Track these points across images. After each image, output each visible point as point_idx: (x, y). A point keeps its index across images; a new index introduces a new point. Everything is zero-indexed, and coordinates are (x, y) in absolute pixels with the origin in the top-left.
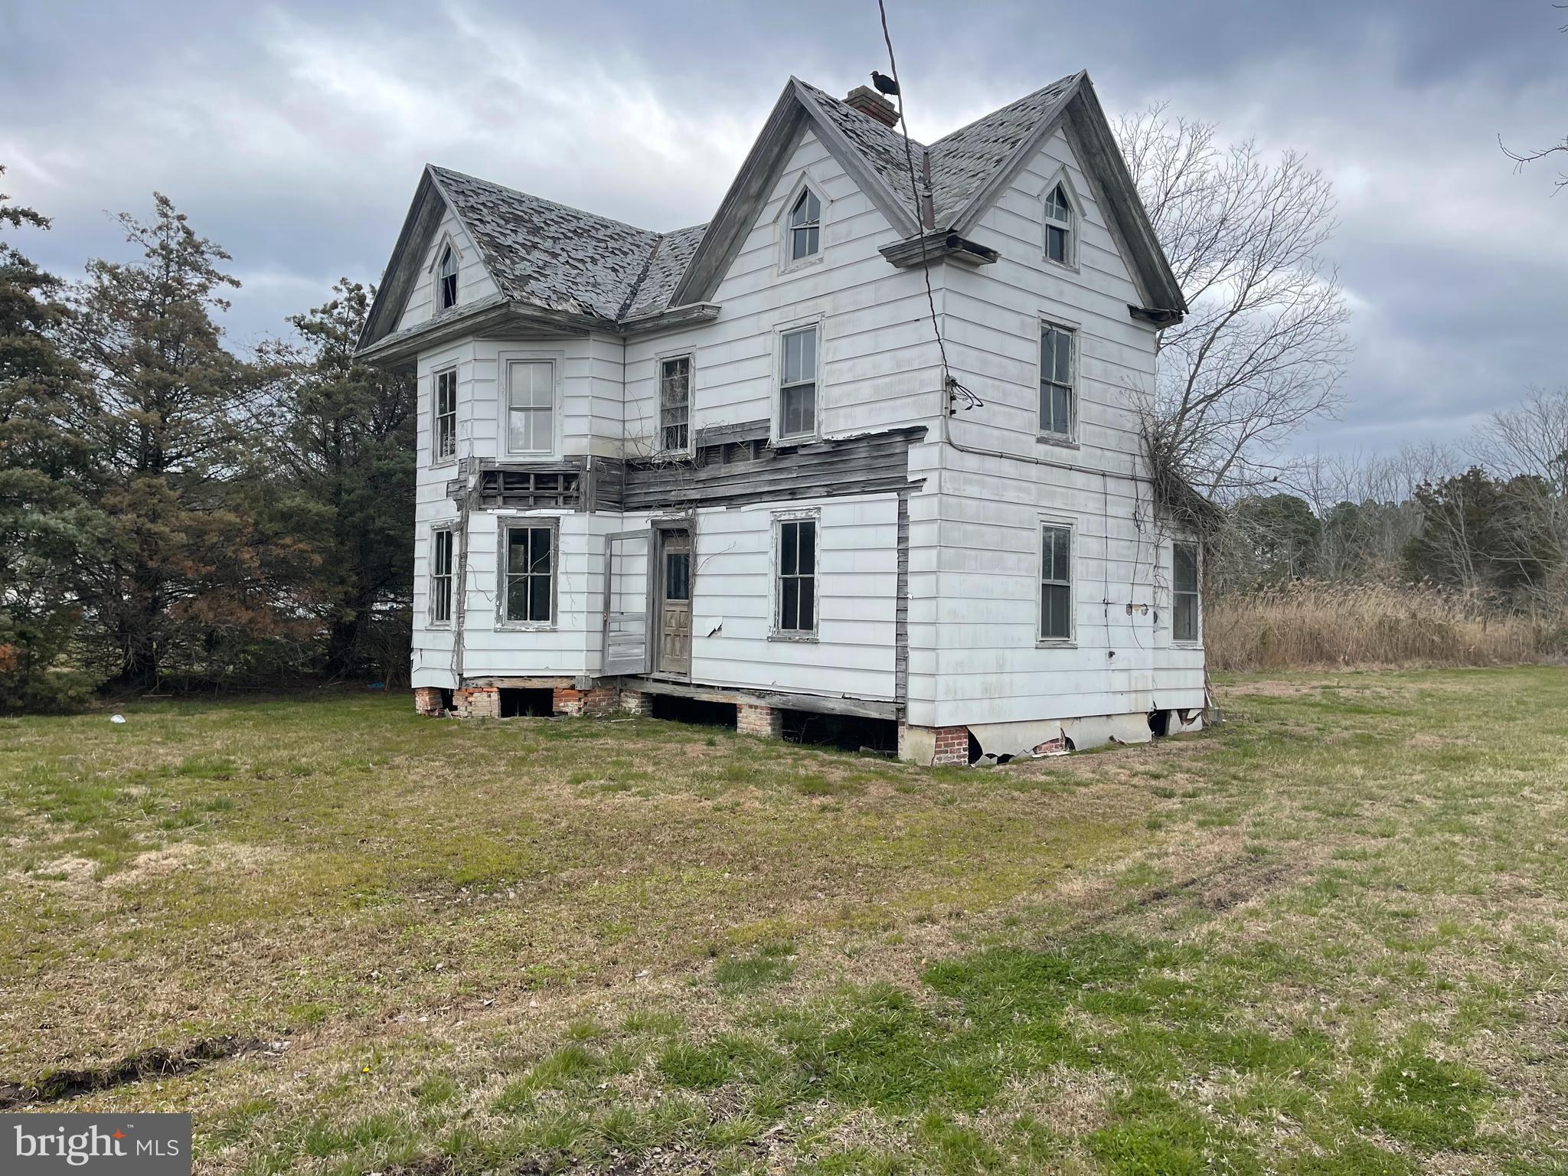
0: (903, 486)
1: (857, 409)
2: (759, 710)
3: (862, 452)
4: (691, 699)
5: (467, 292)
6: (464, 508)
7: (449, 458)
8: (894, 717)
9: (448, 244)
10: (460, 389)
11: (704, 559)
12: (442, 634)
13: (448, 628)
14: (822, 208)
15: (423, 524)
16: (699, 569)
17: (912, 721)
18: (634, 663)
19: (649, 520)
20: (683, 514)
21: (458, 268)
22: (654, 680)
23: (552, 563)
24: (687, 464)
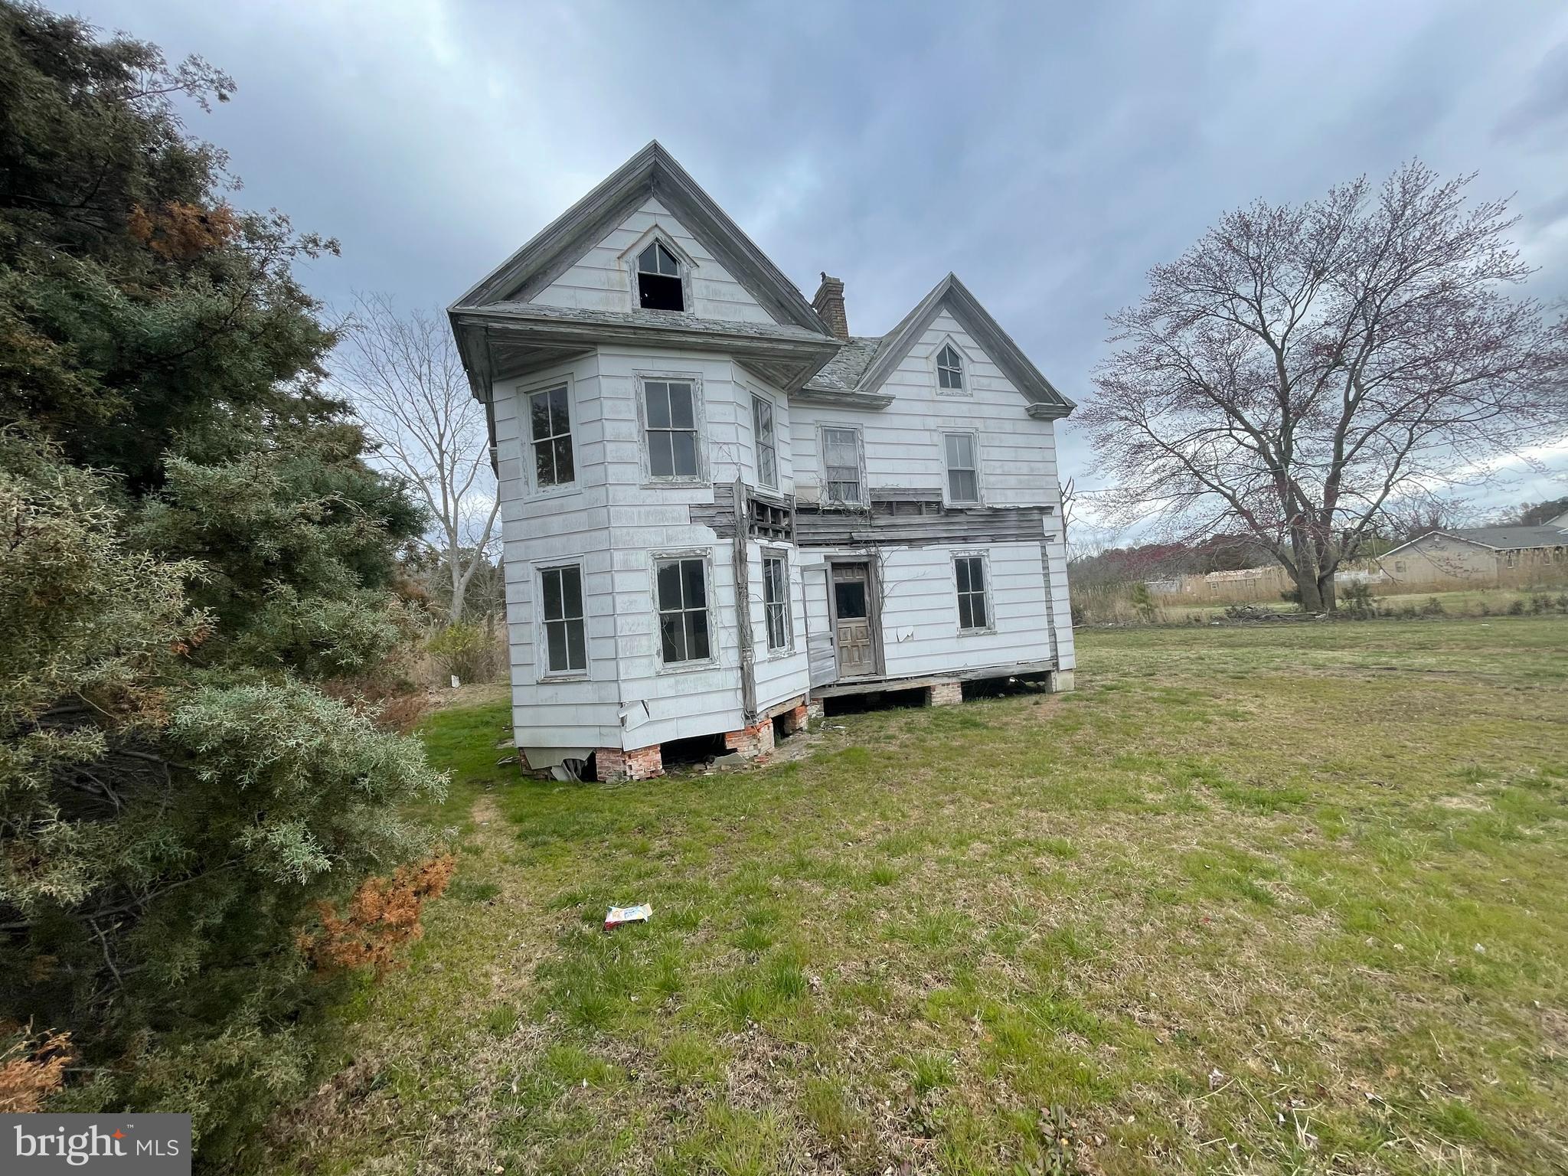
0: (1042, 538)
1: (1009, 492)
2: (951, 686)
3: (1013, 517)
4: (884, 694)
5: (710, 306)
6: (734, 536)
7: (686, 478)
8: (1050, 669)
9: (657, 240)
10: (709, 407)
11: (891, 585)
12: (699, 675)
13: (711, 667)
14: (964, 363)
15: (631, 551)
16: (886, 593)
17: (1061, 668)
18: (830, 673)
19: (822, 555)
20: (863, 551)
21: (688, 274)
22: (838, 685)
23: (785, 592)
24: (862, 513)
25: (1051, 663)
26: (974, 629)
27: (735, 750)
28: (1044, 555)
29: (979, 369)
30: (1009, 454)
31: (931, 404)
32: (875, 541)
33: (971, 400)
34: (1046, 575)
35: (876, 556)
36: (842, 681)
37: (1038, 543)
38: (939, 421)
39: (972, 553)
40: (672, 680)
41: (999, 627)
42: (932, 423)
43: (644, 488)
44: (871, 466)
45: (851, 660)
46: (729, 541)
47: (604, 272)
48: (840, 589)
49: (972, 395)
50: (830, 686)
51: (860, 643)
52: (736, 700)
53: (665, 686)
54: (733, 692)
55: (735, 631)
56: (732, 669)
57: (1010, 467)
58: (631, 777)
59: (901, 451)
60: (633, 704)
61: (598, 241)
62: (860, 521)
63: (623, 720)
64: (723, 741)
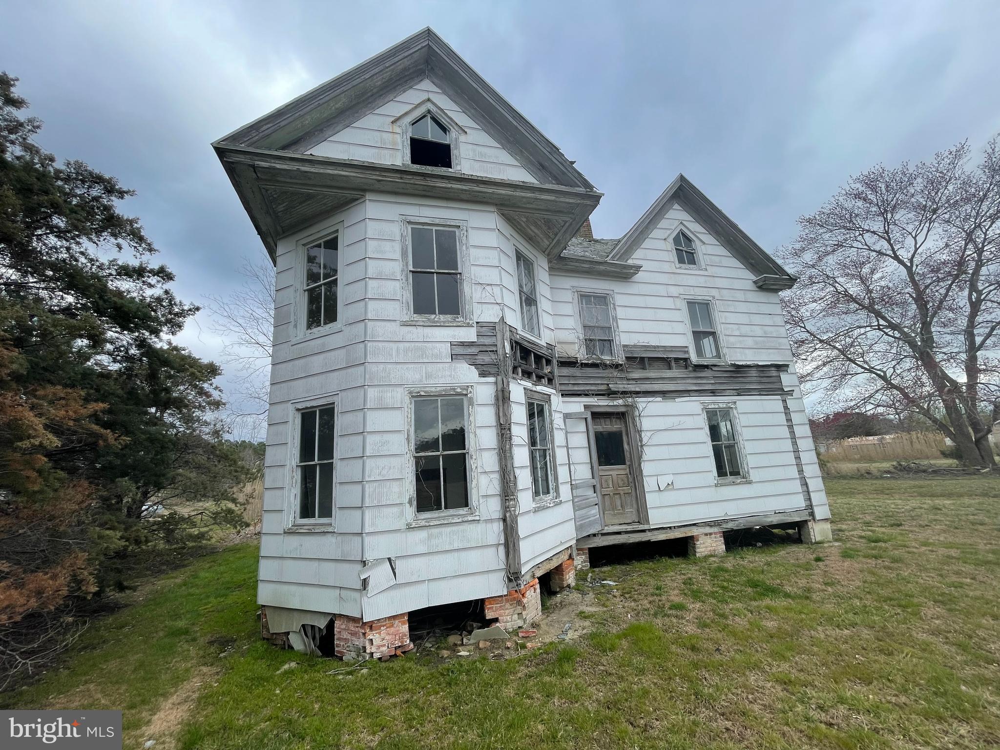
0: (782, 392)
1: (747, 351)
2: (713, 536)
3: (753, 373)
4: (649, 542)
5: (477, 165)
6: (496, 375)
7: (449, 317)
8: (808, 518)
9: (429, 111)
10: (472, 251)
11: (649, 434)
12: (455, 528)
13: (470, 518)
14: (697, 244)
15: (386, 389)
16: (645, 440)
17: (818, 518)
18: (594, 522)
19: (582, 405)
20: (620, 402)
21: (456, 139)
22: (603, 534)
23: (549, 437)
24: (617, 366)
25: (807, 512)
26: (730, 478)
27: (496, 620)
28: (786, 408)
29: (710, 250)
30: (744, 319)
31: (672, 275)
32: (631, 392)
33: (706, 273)
34: (791, 427)
35: (633, 407)
36: (607, 529)
37: (779, 397)
38: (681, 290)
39: (721, 405)
40: (423, 534)
41: (754, 475)
42: (674, 291)
43: (405, 324)
44: (623, 325)
45: (614, 508)
46: (492, 379)
47: (378, 134)
48: (599, 437)
49: (706, 270)
50: (594, 535)
51: (622, 490)
52: (496, 559)
53: (417, 540)
54: (493, 549)
55: (496, 477)
56: (491, 521)
57: (745, 330)
58: (372, 654)
59: (649, 314)
60: (378, 561)
61: (374, 109)
62: (616, 373)
63: (365, 583)
64: (482, 610)
